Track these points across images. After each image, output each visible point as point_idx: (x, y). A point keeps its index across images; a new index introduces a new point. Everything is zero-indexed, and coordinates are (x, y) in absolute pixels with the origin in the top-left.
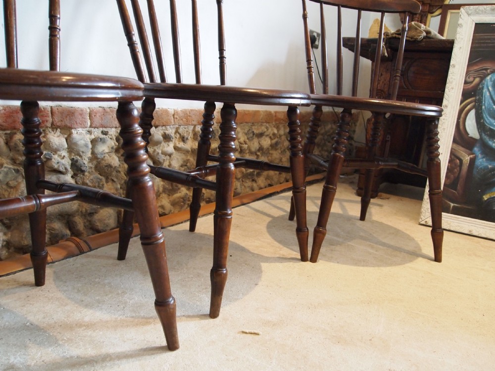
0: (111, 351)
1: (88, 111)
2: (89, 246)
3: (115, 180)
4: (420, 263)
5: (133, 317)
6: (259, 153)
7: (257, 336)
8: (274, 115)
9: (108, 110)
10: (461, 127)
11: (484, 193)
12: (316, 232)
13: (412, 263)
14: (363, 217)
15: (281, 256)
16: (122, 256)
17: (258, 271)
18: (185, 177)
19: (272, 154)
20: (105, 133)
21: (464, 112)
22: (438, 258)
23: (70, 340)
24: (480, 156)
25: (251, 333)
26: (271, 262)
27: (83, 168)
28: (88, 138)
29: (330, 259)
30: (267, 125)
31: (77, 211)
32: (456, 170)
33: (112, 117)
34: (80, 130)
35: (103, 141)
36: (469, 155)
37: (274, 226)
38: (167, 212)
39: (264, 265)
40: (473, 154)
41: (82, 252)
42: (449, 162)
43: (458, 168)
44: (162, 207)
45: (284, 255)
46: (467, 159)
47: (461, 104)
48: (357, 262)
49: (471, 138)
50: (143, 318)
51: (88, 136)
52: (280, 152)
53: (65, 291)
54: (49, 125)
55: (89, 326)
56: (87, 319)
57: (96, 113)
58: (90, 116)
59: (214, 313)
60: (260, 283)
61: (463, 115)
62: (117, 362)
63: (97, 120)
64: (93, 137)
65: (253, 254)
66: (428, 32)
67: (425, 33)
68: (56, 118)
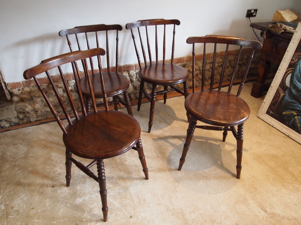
10: (284, 80)
11: (284, 111)
16: (139, 110)
17: (171, 123)
21: (287, 73)
24: (287, 95)
26: (178, 121)
27: (133, 81)
34: (132, 71)
39: (175, 121)
40: (285, 93)
42: (275, 94)
43: (278, 98)
46: (282, 94)
47: (287, 69)
49: (286, 86)
54: (123, 70)
58: (135, 66)
59: (149, 132)
60: (168, 127)
61: (286, 75)
64: (136, 72)
65: (176, 117)
66: (285, 30)
67: (283, 31)
68: (125, 69)
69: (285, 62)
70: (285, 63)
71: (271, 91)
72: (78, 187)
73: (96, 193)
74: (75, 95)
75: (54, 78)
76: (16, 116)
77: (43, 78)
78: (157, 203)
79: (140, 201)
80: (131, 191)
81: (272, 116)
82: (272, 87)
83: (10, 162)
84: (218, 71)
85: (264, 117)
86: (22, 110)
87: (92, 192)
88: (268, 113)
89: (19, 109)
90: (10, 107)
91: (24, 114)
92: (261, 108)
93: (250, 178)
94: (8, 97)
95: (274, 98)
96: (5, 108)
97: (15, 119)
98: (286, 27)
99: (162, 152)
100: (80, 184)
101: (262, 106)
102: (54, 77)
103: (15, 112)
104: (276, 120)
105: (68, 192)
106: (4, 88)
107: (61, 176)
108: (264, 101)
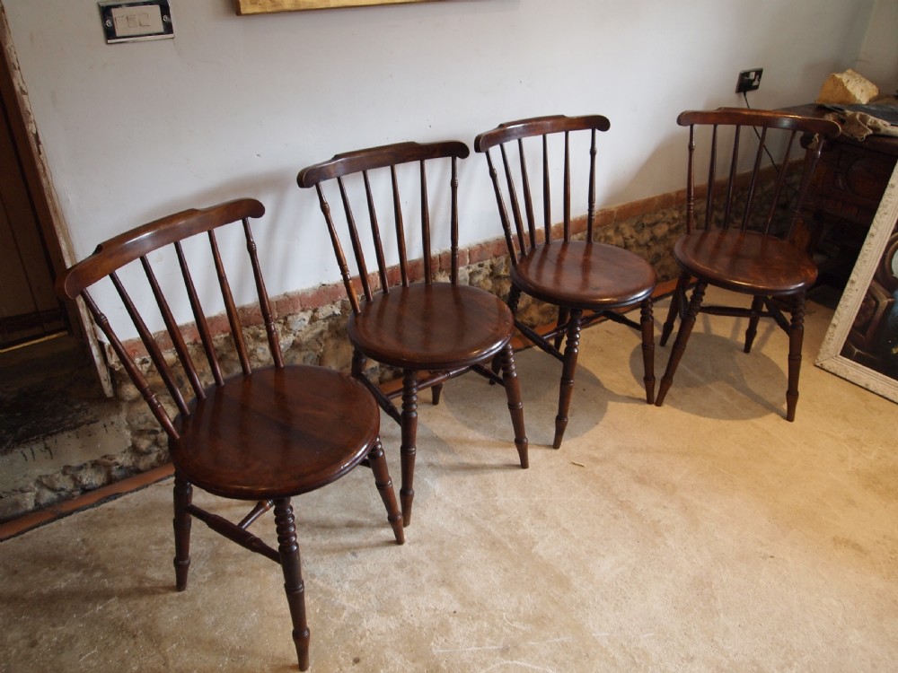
0: (487, 463)
1: (468, 251)
4: (773, 416)
5: (500, 440)
6: (650, 244)
7: (583, 467)
9: (484, 246)
10: (887, 263)
11: (893, 345)
13: (760, 419)
14: (747, 348)
20: (480, 266)
22: (790, 417)
23: (461, 452)
25: (579, 465)
26: (619, 401)
28: (467, 273)
29: (676, 405)
33: (488, 251)
34: (462, 268)
35: (479, 273)
36: (888, 298)
38: (535, 324)
39: (611, 404)
40: (892, 298)
42: (864, 302)
43: (872, 311)
44: (531, 319)
46: (885, 301)
47: (893, 233)
48: (702, 411)
49: (895, 278)
50: (508, 442)
51: (468, 271)
53: (453, 411)
54: (438, 269)
55: (473, 443)
56: (470, 437)
57: (474, 252)
58: (469, 255)
59: (556, 445)
60: (601, 423)
61: (890, 251)
64: (471, 270)
66: (875, 129)
67: (871, 132)
68: (443, 264)
69: (885, 214)
70: (887, 216)
71: (850, 294)
72: (434, 650)
73: (498, 658)
74: (304, 358)
75: (249, 312)
76: (130, 444)
77: (216, 317)
78: (683, 656)
79: (633, 658)
80: (594, 635)
81: (859, 359)
82: (853, 282)
83: (177, 603)
84: (667, 245)
85: (835, 366)
86: (148, 423)
87: (484, 659)
88: (846, 352)
89: (139, 423)
90: (114, 418)
91: (153, 437)
92: (825, 343)
93: (879, 543)
94: (108, 389)
95: (862, 311)
96: (100, 424)
97: (125, 455)
98: (875, 122)
99: (622, 502)
100: (435, 638)
101: (827, 337)
102: (248, 309)
103: (128, 433)
104: (874, 372)
105: (413, 669)
106: (98, 360)
107: (365, 621)
108: (834, 321)
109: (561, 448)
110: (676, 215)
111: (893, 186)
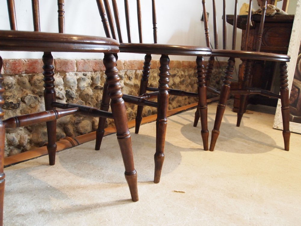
0: (99, 202)
1: (75, 62)
2: (77, 142)
3: (91, 103)
4: (276, 151)
5: (109, 183)
7: (184, 193)
8: (182, 63)
9: (87, 61)
10: (299, 69)
12: (213, 133)
13: (271, 151)
14: (238, 125)
15: (192, 148)
16: (98, 148)
17: (180, 156)
18: (137, 100)
19: (180, 87)
20: (85, 75)
22: (287, 148)
23: (74, 196)
25: (180, 192)
26: (186, 151)
27: (73, 96)
28: (75, 78)
29: (221, 149)
30: (178, 69)
31: (70, 122)
32: (296, 95)
33: (89, 65)
34: (71, 73)
35: (84, 80)
37: (185, 130)
39: (182, 153)
41: (74, 146)
45: (193, 147)
47: (299, 54)
48: (238, 151)
50: (115, 183)
51: (76, 76)
52: (185, 86)
53: (67, 168)
55: (84, 188)
56: (82, 184)
57: (80, 63)
58: (76, 65)
59: (157, 180)
62: (103, 208)
63: (81, 67)
64: (78, 77)
65: (175, 146)
67: (276, 11)
70: (294, 46)
81: (296, 121)
92: (276, 115)
95: (292, 95)
101: (277, 112)
109: (160, 181)
110: (183, 73)
111: (294, 31)
